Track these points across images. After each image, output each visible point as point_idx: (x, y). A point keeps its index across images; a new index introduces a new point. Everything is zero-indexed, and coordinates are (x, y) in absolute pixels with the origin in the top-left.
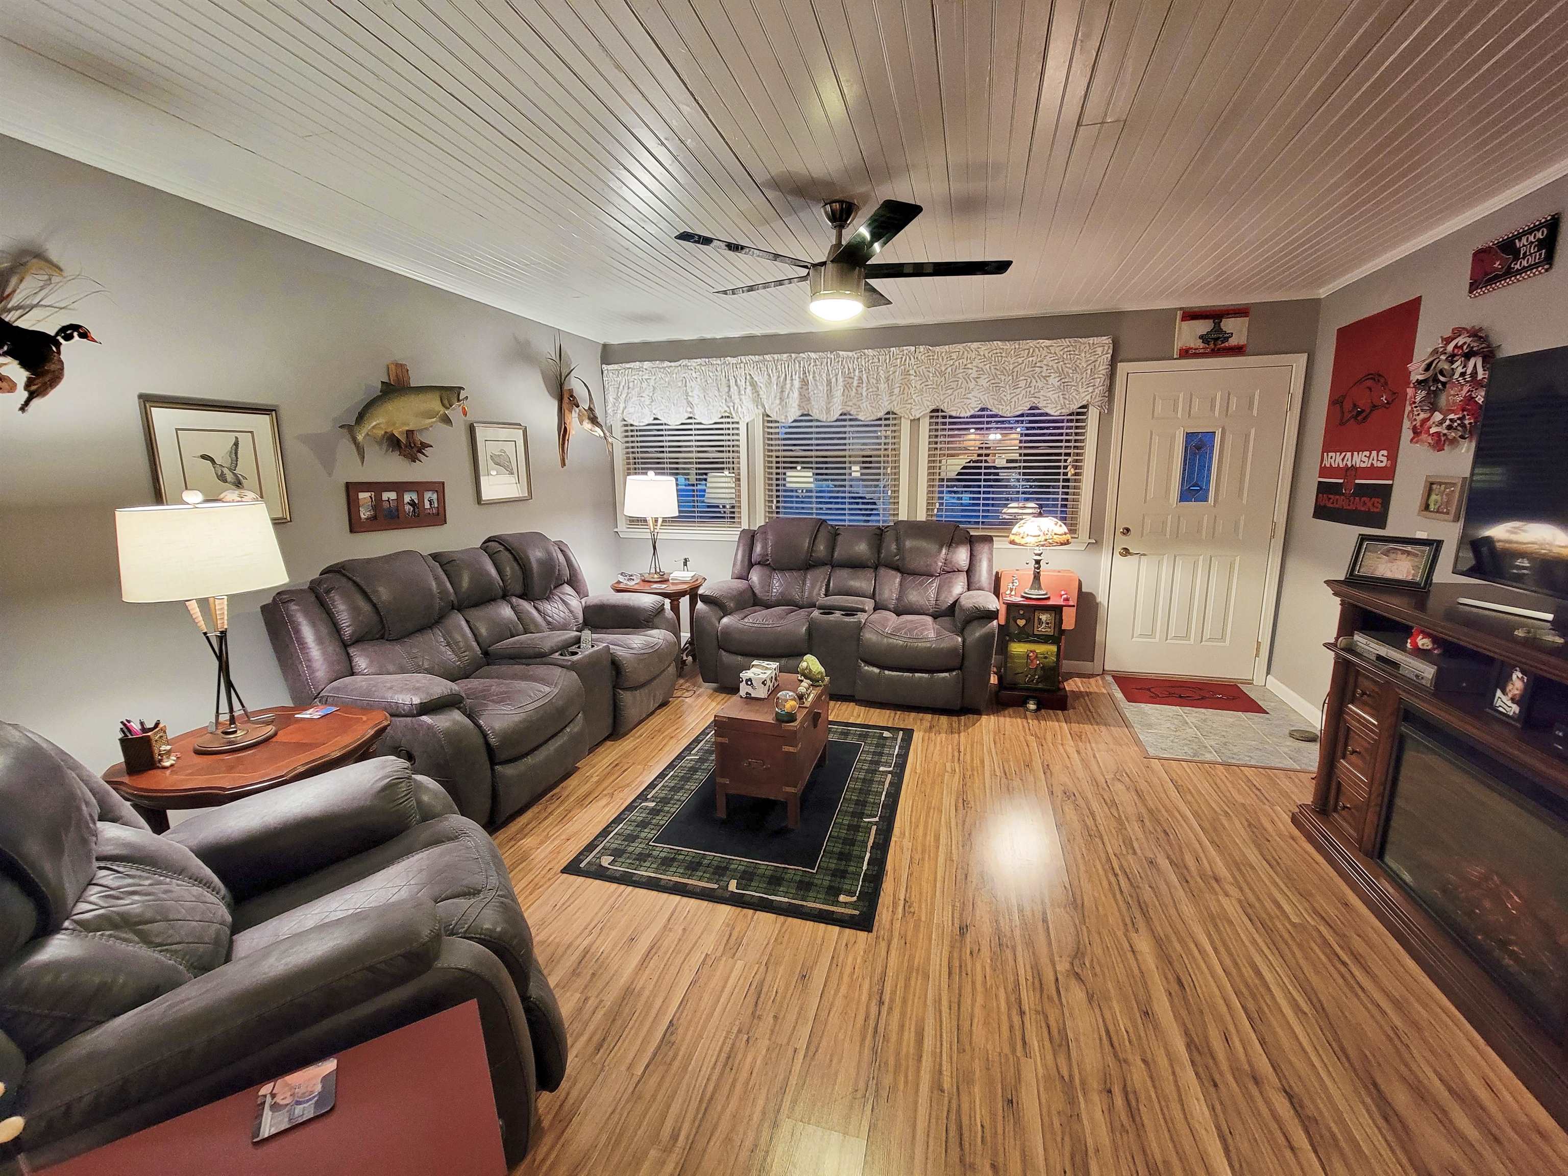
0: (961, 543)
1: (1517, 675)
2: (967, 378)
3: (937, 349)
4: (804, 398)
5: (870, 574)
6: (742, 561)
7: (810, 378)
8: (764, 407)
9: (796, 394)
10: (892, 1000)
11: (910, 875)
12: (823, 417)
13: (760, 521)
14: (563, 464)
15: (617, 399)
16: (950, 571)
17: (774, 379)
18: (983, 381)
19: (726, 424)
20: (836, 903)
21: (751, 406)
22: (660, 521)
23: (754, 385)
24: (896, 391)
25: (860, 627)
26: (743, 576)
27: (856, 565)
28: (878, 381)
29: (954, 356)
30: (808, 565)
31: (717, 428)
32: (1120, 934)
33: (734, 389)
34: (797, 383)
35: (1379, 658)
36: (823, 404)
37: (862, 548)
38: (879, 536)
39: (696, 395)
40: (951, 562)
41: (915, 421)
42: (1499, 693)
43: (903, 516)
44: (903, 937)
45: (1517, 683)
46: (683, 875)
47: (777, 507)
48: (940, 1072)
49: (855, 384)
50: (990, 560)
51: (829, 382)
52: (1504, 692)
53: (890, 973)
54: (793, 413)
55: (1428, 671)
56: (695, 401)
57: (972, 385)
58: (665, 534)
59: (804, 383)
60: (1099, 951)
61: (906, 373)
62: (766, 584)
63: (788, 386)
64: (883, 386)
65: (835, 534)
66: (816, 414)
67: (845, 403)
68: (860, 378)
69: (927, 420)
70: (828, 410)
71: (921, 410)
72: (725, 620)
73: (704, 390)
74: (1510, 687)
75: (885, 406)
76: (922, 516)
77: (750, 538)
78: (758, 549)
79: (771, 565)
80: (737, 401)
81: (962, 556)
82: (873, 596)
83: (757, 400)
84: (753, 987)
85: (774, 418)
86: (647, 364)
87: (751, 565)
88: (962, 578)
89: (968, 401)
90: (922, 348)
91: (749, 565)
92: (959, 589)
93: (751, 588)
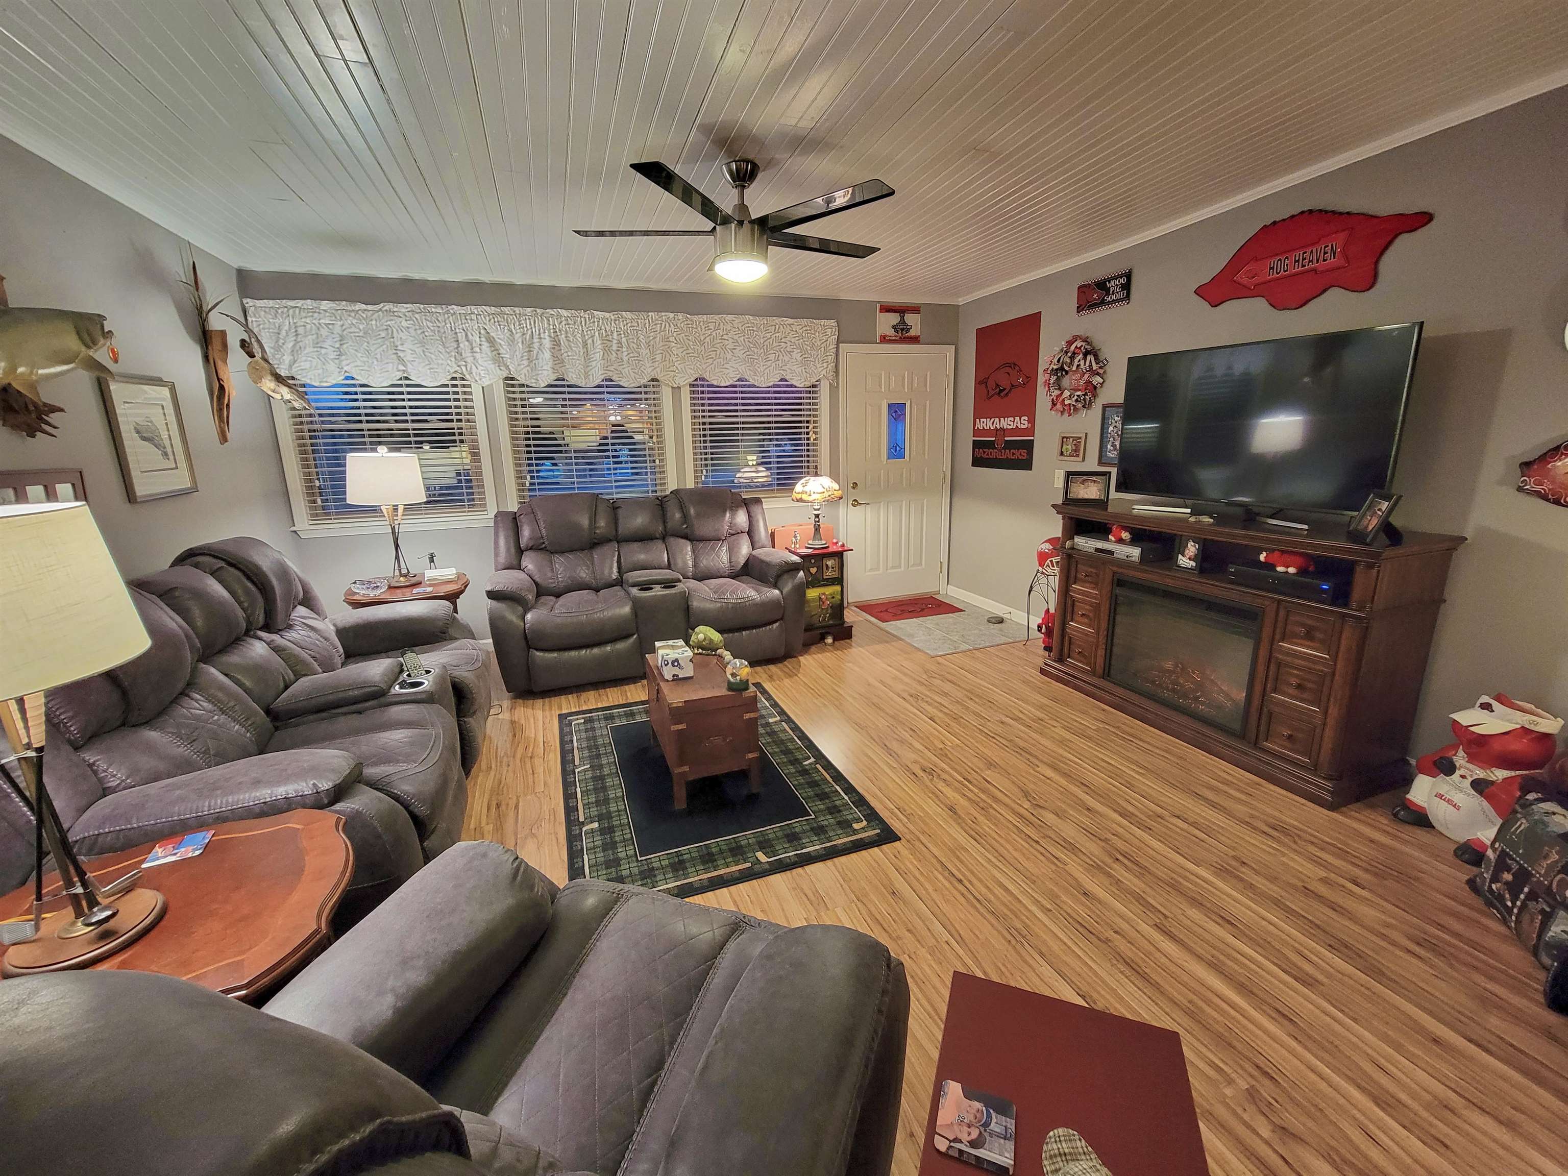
0: (737, 507)
1: (1191, 544)
2: (724, 349)
3: (695, 318)
4: (558, 360)
5: (659, 545)
6: (508, 550)
7: (565, 338)
8: (507, 367)
9: (547, 355)
10: (964, 875)
11: (880, 789)
12: (581, 382)
14: (224, 439)
15: (278, 348)
16: (733, 533)
17: (518, 337)
18: (739, 352)
19: (453, 387)
20: (855, 832)
21: (492, 366)
22: (401, 508)
23: (491, 341)
24: (659, 357)
25: (685, 598)
26: (517, 565)
27: (643, 538)
28: (639, 346)
29: (712, 326)
30: (594, 543)
31: (441, 393)
32: (1032, 771)
33: (464, 345)
34: (547, 343)
35: (1097, 550)
36: (580, 368)
37: (645, 520)
38: (660, 506)
39: (409, 348)
40: (735, 525)
41: (676, 390)
42: (1180, 556)
43: (676, 484)
44: (923, 833)
45: (1192, 548)
46: (707, 871)
47: (531, 484)
48: (1039, 902)
49: (615, 347)
50: (764, 520)
51: (585, 344)
52: (1183, 556)
53: (943, 860)
54: (546, 376)
55: (1135, 552)
56: (408, 357)
57: (729, 356)
58: (408, 525)
59: (556, 343)
60: (1032, 786)
61: (666, 340)
62: (547, 570)
63: (536, 345)
64: (644, 351)
65: (614, 507)
66: (572, 378)
67: (606, 368)
68: (619, 342)
69: (688, 388)
70: (587, 375)
71: (684, 380)
72: (529, 616)
73: (422, 343)
74: (1187, 552)
75: (648, 373)
76: (690, 484)
77: (508, 521)
78: (526, 533)
79: (544, 549)
80: (470, 360)
81: (741, 518)
82: (669, 567)
83: (498, 359)
84: (869, 920)
85: (522, 379)
86: (325, 305)
87: (520, 552)
88: (746, 538)
89: (726, 371)
90: (680, 316)
91: (517, 551)
92: (746, 550)
93: (531, 577)
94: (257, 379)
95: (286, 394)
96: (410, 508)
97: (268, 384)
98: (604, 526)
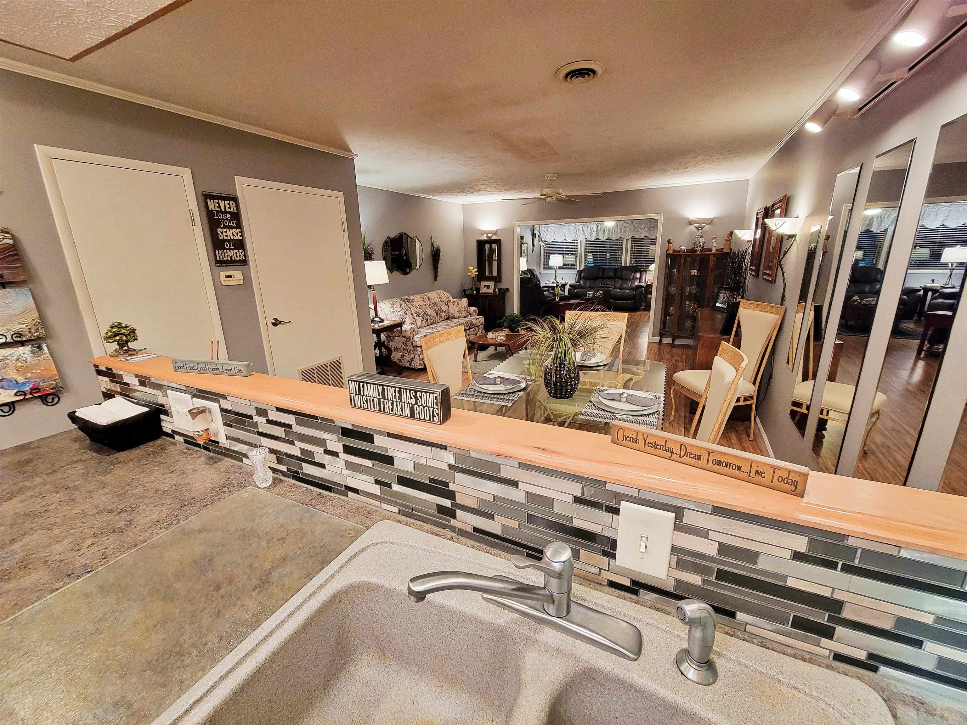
0: (638, 272)
2: (641, 229)
4: (597, 234)
5: (613, 280)
7: (599, 229)
8: (585, 236)
9: (595, 233)
12: (602, 239)
13: (582, 268)
14: (533, 252)
15: (544, 234)
16: (635, 279)
17: (589, 229)
18: (646, 229)
19: (575, 241)
21: (582, 236)
22: (558, 267)
23: (583, 230)
24: (622, 232)
25: (610, 291)
26: (578, 282)
27: (610, 278)
30: (596, 278)
31: (572, 242)
33: (577, 231)
34: (595, 230)
36: (602, 236)
37: (611, 274)
38: (616, 271)
39: (567, 233)
40: (635, 276)
41: (627, 240)
43: (623, 265)
47: (587, 264)
49: (611, 230)
50: (646, 276)
51: (604, 230)
54: (594, 238)
56: (566, 235)
58: (559, 271)
59: (597, 230)
62: (585, 283)
64: (619, 231)
65: (604, 270)
66: (600, 238)
67: (608, 236)
69: (631, 239)
71: (629, 237)
72: (576, 291)
73: (569, 232)
75: (619, 236)
76: (628, 265)
77: (580, 272)
78: (583, 275)
79: (585, 279)
80: (578, 235)
81: (638, 275)
82: (614, 286)
83: (584, 234)
85: (588, 239)
88: (638, 281)
89: (642, 234)
91: (580, 279)
92: (637, 283)
93: (581, 285)
94: (539, 242)
95: (543, 244)
96: (560, 267)
97: (541, 242)
98: (600, 274)
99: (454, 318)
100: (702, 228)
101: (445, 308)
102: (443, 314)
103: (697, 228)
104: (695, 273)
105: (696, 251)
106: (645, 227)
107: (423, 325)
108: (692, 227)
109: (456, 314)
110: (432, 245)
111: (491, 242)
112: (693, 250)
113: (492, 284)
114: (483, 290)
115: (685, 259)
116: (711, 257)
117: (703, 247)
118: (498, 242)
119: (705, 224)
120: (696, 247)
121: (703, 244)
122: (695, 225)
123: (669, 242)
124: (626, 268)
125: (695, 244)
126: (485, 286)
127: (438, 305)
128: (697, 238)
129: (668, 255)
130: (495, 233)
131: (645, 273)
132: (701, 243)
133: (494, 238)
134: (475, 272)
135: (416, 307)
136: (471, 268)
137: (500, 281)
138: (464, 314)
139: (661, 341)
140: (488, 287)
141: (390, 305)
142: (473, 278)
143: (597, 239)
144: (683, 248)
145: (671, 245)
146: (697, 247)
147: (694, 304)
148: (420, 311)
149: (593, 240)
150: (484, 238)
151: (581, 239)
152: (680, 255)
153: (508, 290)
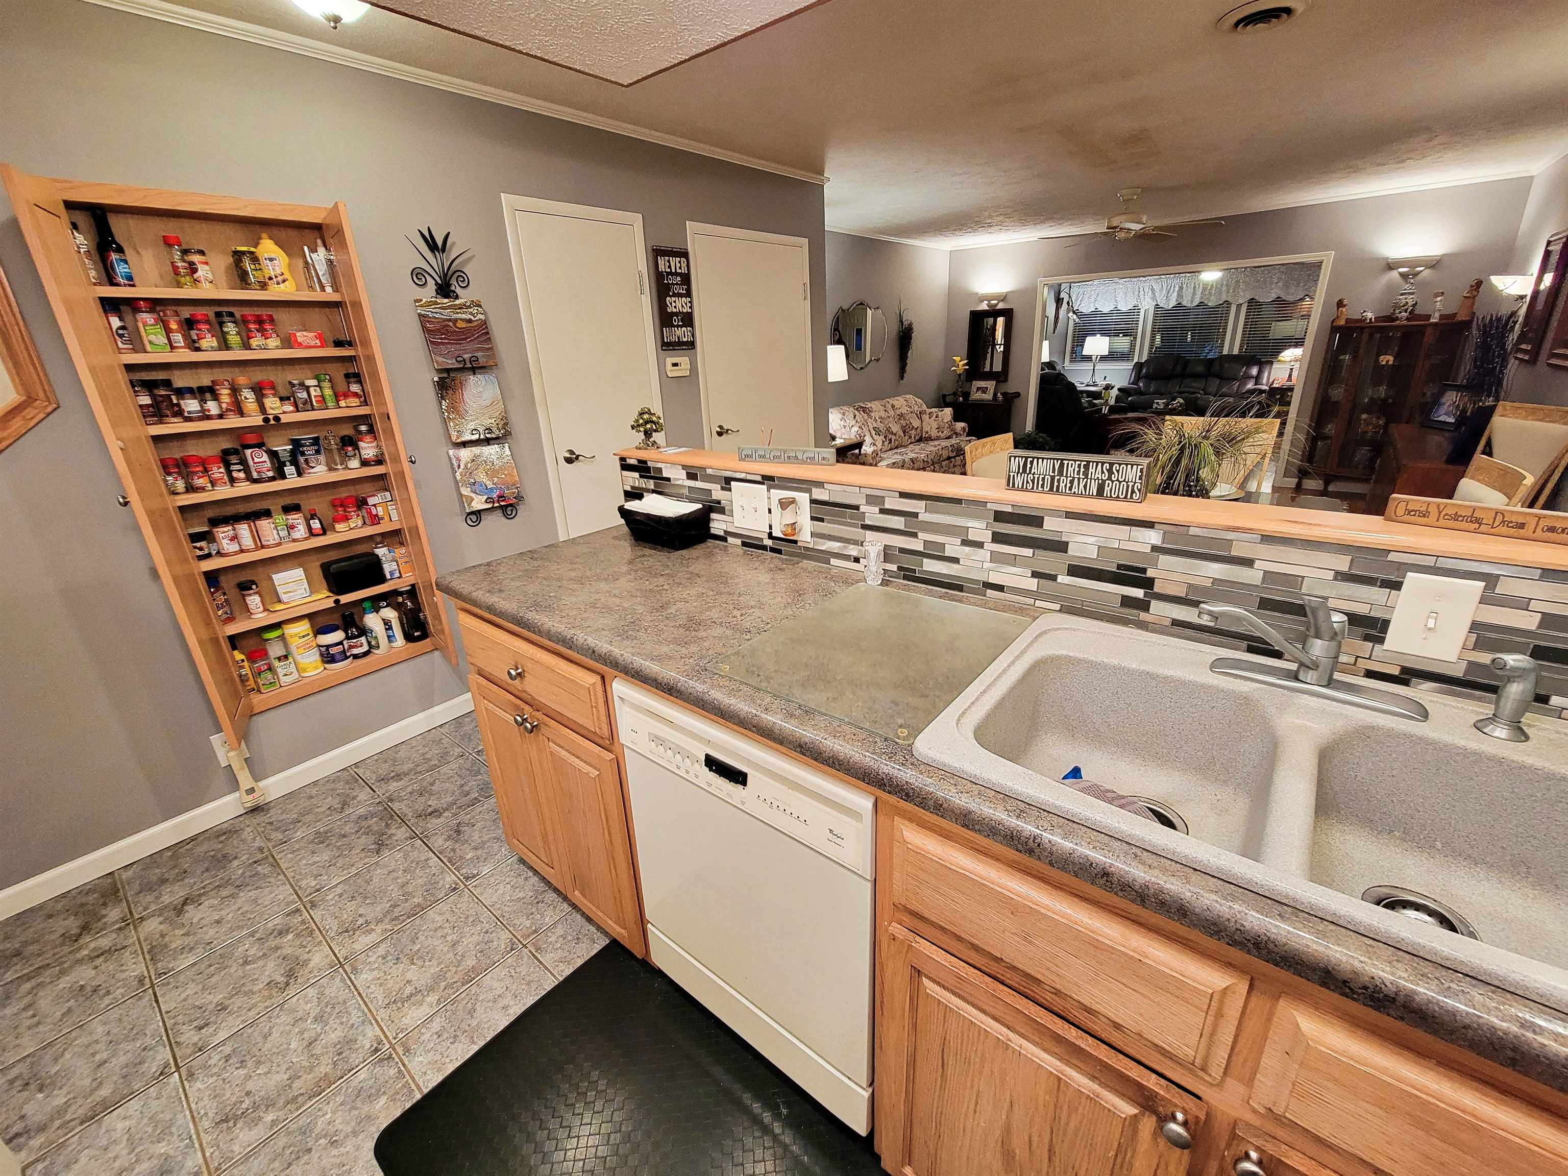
0: (1254, 364)
2: (1271, 283)
4: (1180, 295)
5: (1203, 379)
6: (1135, 376)
7: (1185, 286)
8: (1156, 301)
9: (1176, 294)
12: (1189, 305)
13: (1144, 358)
14: (1054, 332)
15: (1076, 300)
16: (1248, 377)
17: (1165, 287)
18: (1280, 284)
19: (1135, 310)
21: (1150, 301)
22: (1098, 358)
23: (1153, 290)
24: (1231, 290)
25: (1197, 398)
26: (1135, 383)
27: (1196, 376)
28: (1222, 286)
29: (1266, 272)
30: (1170, 377)
31: (1127, 313)
33: (1142, 292)
34: (1177, 289)
36: (1190, 299)
37: (1200, 369)
38: (1210, 363)
39: (1120, 297)
40: (1248, 373)
41: (1239, 305)
43: (1225, 352)
47: (1155, 350)
49: (1209, 288)
50: (1270, 373)
51: (1195, 287)
54: (1173, 303)
56: (1119, 299)
57: (1274, 286)
58: (1099, 364)
59: (1181, 288)
61: (1238, 281)
62: (1148, 385)
63: (1172, 290)
64: (1225, 288)
65: (1187, 362)
66: (1184, 303)
67: (1202, 298)
69: (1246, 304)
70: (1192, 301)
71: (1244, 300)
72: (1130, 398)
73: (1125, 294)
75: (1224, 298)
76: (1236, 351)
77: (1139, 366)
78: (1144, 371)
79: (1149, 378)
80: (1142, 299)
81: (1254, 371)
83: (1154, 298)
85: (1161, 305)
88: (1253, 381)
89: (1270, 294)
91: (1138, 378)
92: (1250, 386)
93: (1140, 388)
94: (1068, 312)
95: (1075, 316)
96: (1103, 358)
97: (1071, 314)
98: (1179, 369)
99: (929, 439)
100: (1415, 275)
101: (916, 423)
102: (913, 432)
103: (1404, 276)
104: (1388, 361)
105: (1397, 319)
106: (1279, 279)
107: (885, 449)
108: (1394, 274)
109: (934, 433)
110: (901, 322)
111: (994, 313)
112: (1391, 318)
113: (990, 385)
114: (976, 396)
115: (1371, 335)
116: (1429, 331)
117: (1411, 313)
118: (1008, 314)
119: (1422, 269)
120: (1397, 311)
121: (1414, 306)
122: (1401, 270)
123: (1340, 304)
124: (1231, 358)
125: (1396, 306)
126: (978, 389)
127: (907, 418)
128: (1402, 294)
129: (1334, 329)
130: (1004, 298)
131: (1268, 366)
132: (1411, 303)
133: (1001, 306)
134: (964, 365)
135: (876, 420)
136: (957, 359)
137: (1006, 380)
138: (947, 433)
139: (1299, 486)
140: (984, 390)
141: (840, 416)
142: (960, 375)
143: (1179, 305)
144: (1369, 315)
145: (1344, 310)
146: (1400, 312)
147: (1379, 418)
148: (881, 427)
149: (1170, 307)
150: (984, 306)
151: (1147, 306)
152: (1363, 328)
153: (1018, 395)
